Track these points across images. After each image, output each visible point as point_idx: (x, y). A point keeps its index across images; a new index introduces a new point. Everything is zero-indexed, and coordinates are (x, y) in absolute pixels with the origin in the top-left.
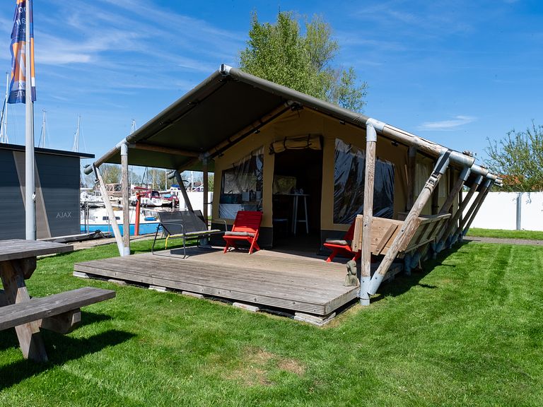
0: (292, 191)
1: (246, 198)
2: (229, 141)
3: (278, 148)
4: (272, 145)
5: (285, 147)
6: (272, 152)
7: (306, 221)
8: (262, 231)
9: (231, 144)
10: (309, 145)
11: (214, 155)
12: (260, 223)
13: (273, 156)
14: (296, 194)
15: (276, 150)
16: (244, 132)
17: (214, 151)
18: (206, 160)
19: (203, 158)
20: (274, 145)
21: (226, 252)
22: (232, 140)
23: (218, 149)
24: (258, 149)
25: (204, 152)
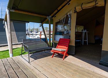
0: (82, 31)
1: (65, 33)
2: (57, 10)
3: (79, 9)
4: (75, 8)
5: (82, 8)
6: (75, 12)
7: (87, 41)
8: (70, 47)
9: (59, 11)
10: (96, 4)
11: (52, 17)
12: (69, 44)
13: (76, 14)
14: (84, 31)
15: (78, 10)
16: (63, 4)
17: (52, 15)
18: (50, 19)
19: (49, 18)
20: (77, 8)
21: (53, 57)
22: (59, 9)
23: (54, 14)
24: (69, 11)
25: (49, 16)
